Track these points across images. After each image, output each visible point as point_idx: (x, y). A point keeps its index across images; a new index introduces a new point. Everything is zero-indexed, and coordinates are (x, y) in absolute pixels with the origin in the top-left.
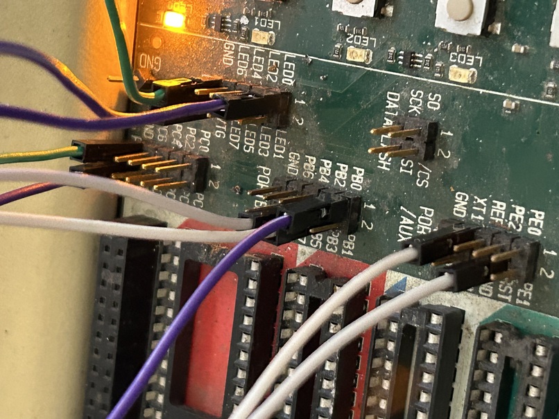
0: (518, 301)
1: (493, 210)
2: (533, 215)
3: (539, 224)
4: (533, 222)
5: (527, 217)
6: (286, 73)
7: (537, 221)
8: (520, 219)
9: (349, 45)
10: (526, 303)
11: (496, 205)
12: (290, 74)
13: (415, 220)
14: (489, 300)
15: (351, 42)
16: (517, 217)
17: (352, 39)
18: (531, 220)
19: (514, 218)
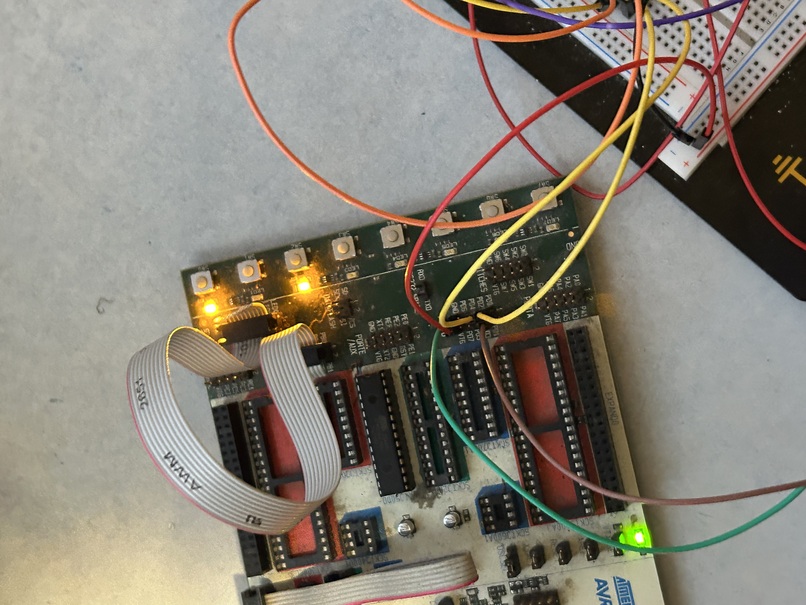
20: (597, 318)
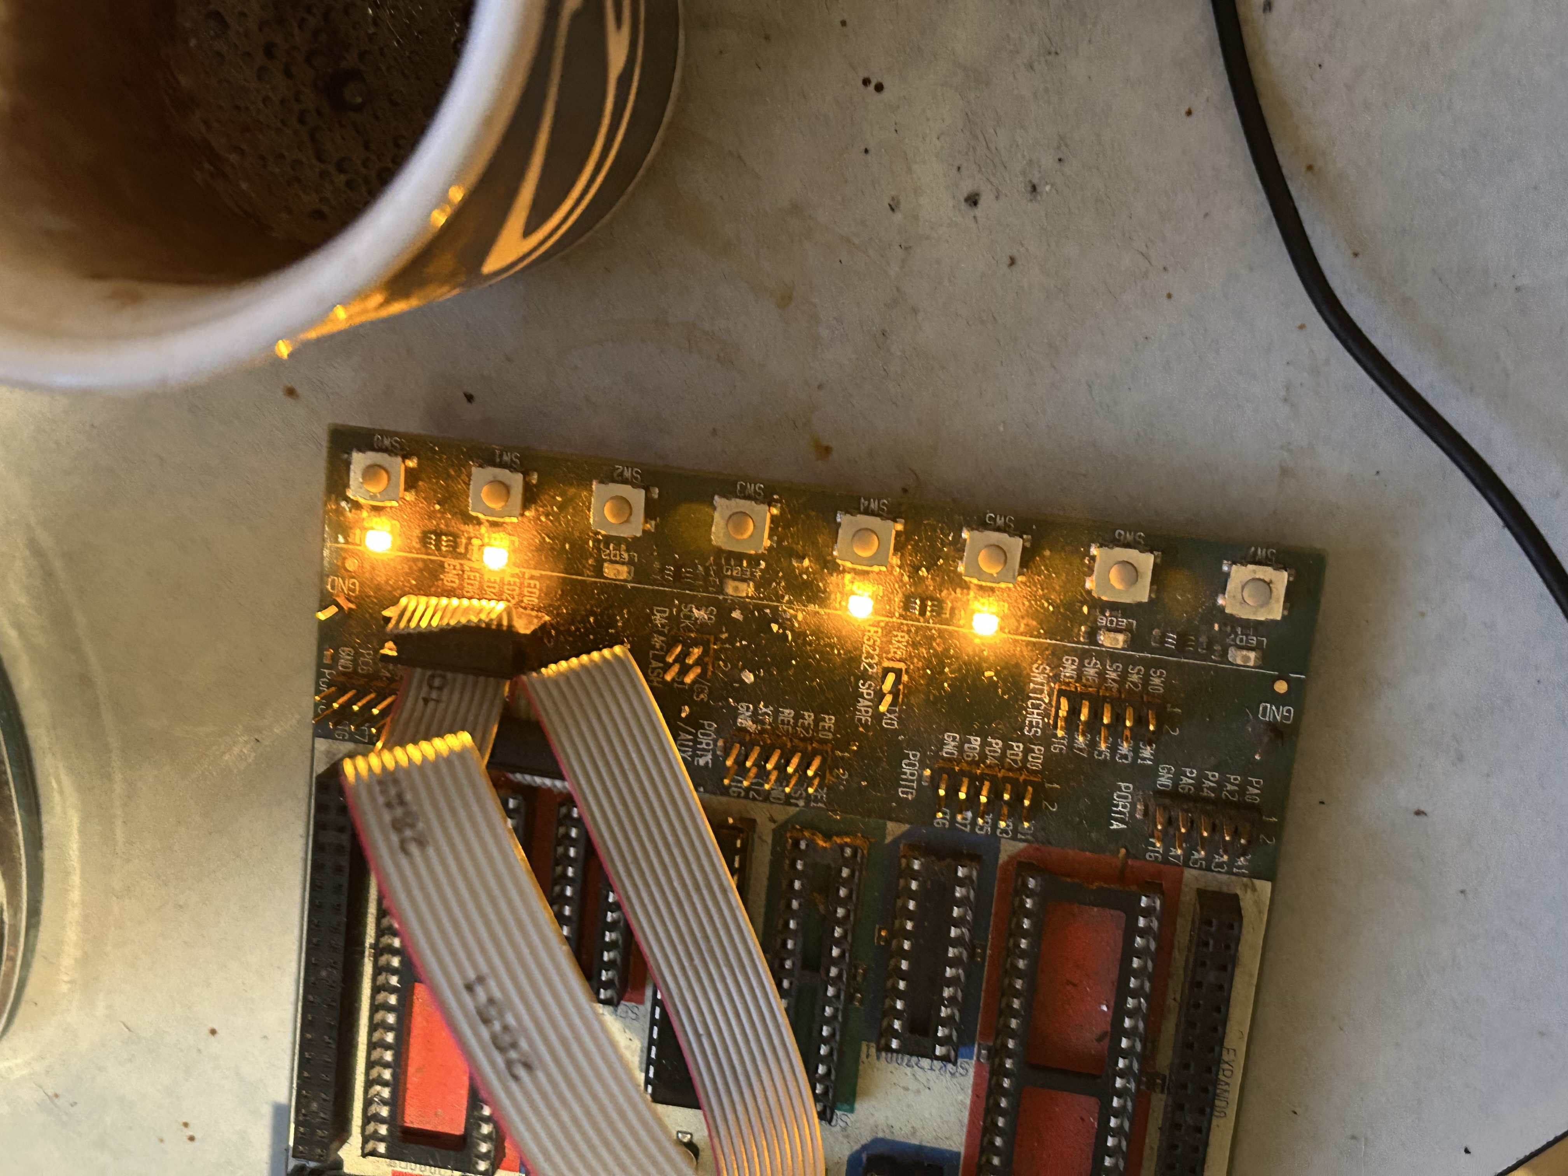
0: (812, 804)
1: (780, 718)
2: (824, 720)
3: (830, 727)
4: (824, 727)
5: (817, 721)
6: (529, 592)
7: (827, 725)
8: (809, 724)
9: (605, 561)
10: (820, 805)
11: (783, 713)
12: (534, 593)
13: (695, 735)
14: (781, 806)
15: (608, 558)
16: (806, 723)
17: (609, 555)
18: (821, 724)
19: (803, 724)
20: (1265, 887)
